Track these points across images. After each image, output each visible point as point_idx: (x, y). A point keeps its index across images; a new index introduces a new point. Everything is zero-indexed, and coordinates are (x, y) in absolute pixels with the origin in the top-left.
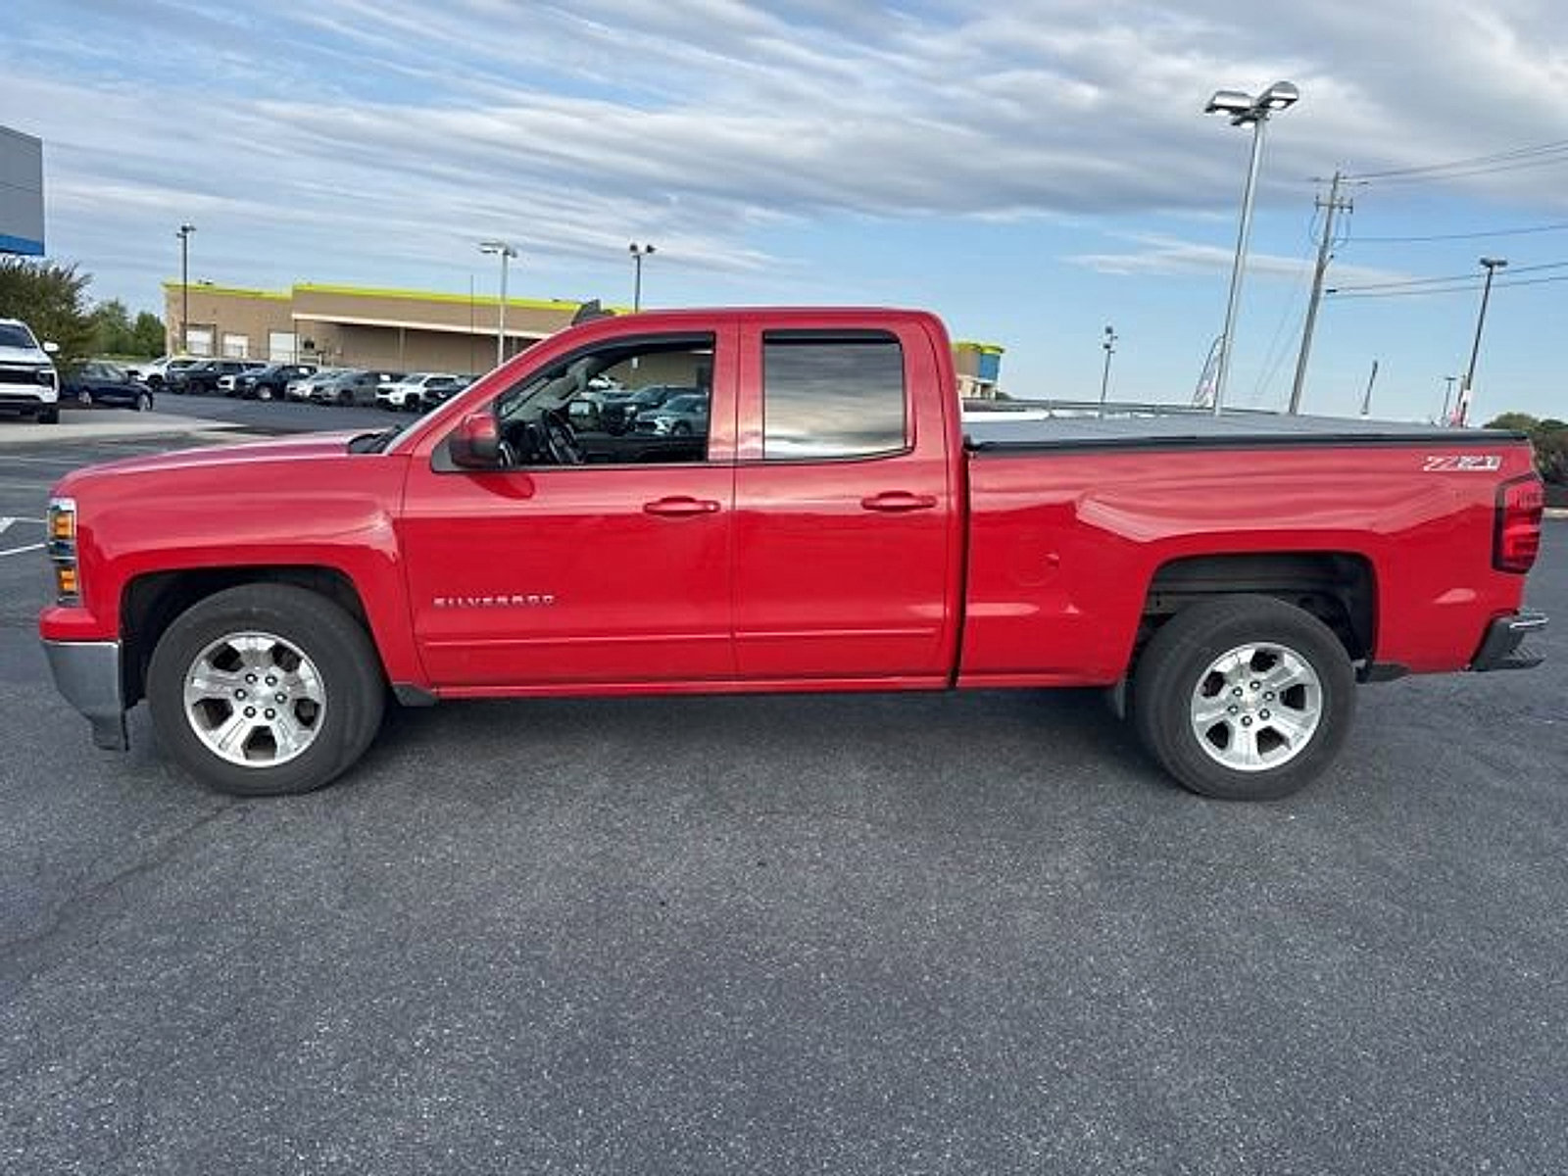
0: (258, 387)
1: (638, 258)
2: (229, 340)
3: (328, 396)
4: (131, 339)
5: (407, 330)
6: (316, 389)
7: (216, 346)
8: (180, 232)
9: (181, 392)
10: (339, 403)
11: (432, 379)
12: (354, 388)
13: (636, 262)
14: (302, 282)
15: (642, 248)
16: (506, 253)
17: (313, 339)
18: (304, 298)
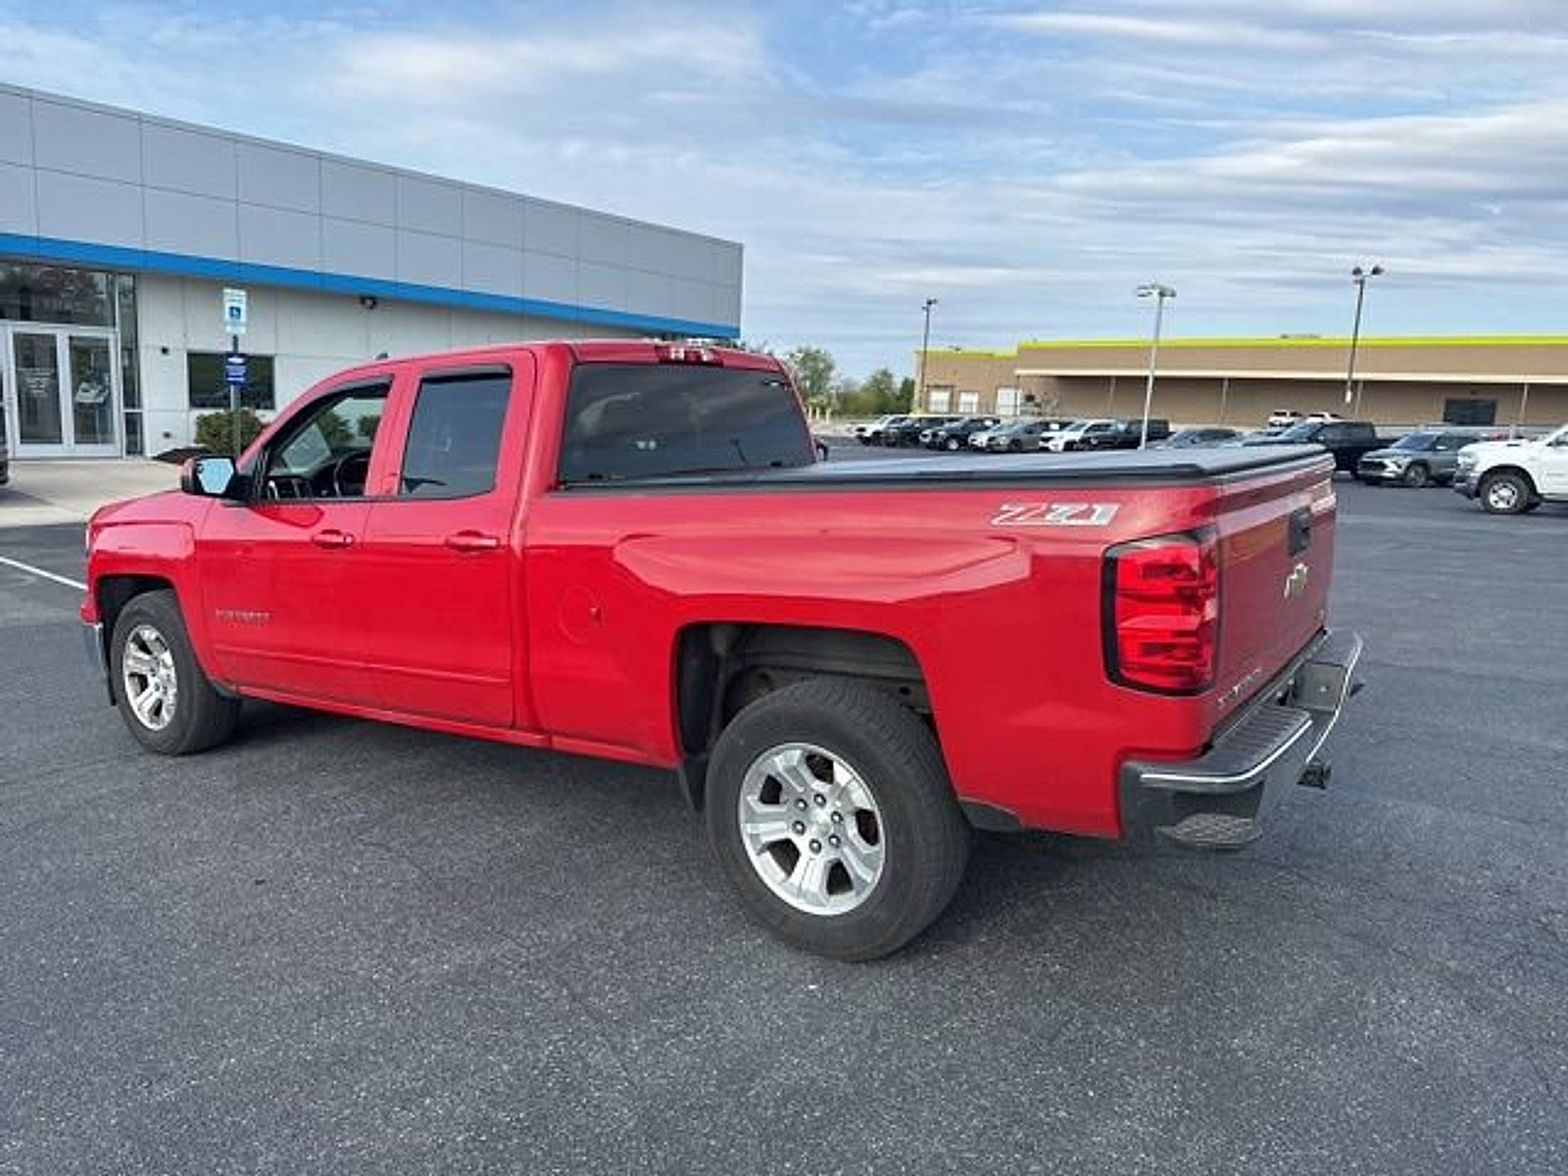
0: (948, 439)
1: (1362, 283)
2: (964, 398)
3: (999, 445)
4: (893, 400)
5: (1119, 378)
6: (991, 439)
7: (953, 403)
8: (925, 305)
9: (893, 445)
10: (1009, 451)
11: (1094, 426)
12: (1024, 437)
13: (1359, 286)
14: (1027, 339)
15: (1367, 269)
16: (1162, 294)
17: (1033, 393)
18: (1030, 355)
